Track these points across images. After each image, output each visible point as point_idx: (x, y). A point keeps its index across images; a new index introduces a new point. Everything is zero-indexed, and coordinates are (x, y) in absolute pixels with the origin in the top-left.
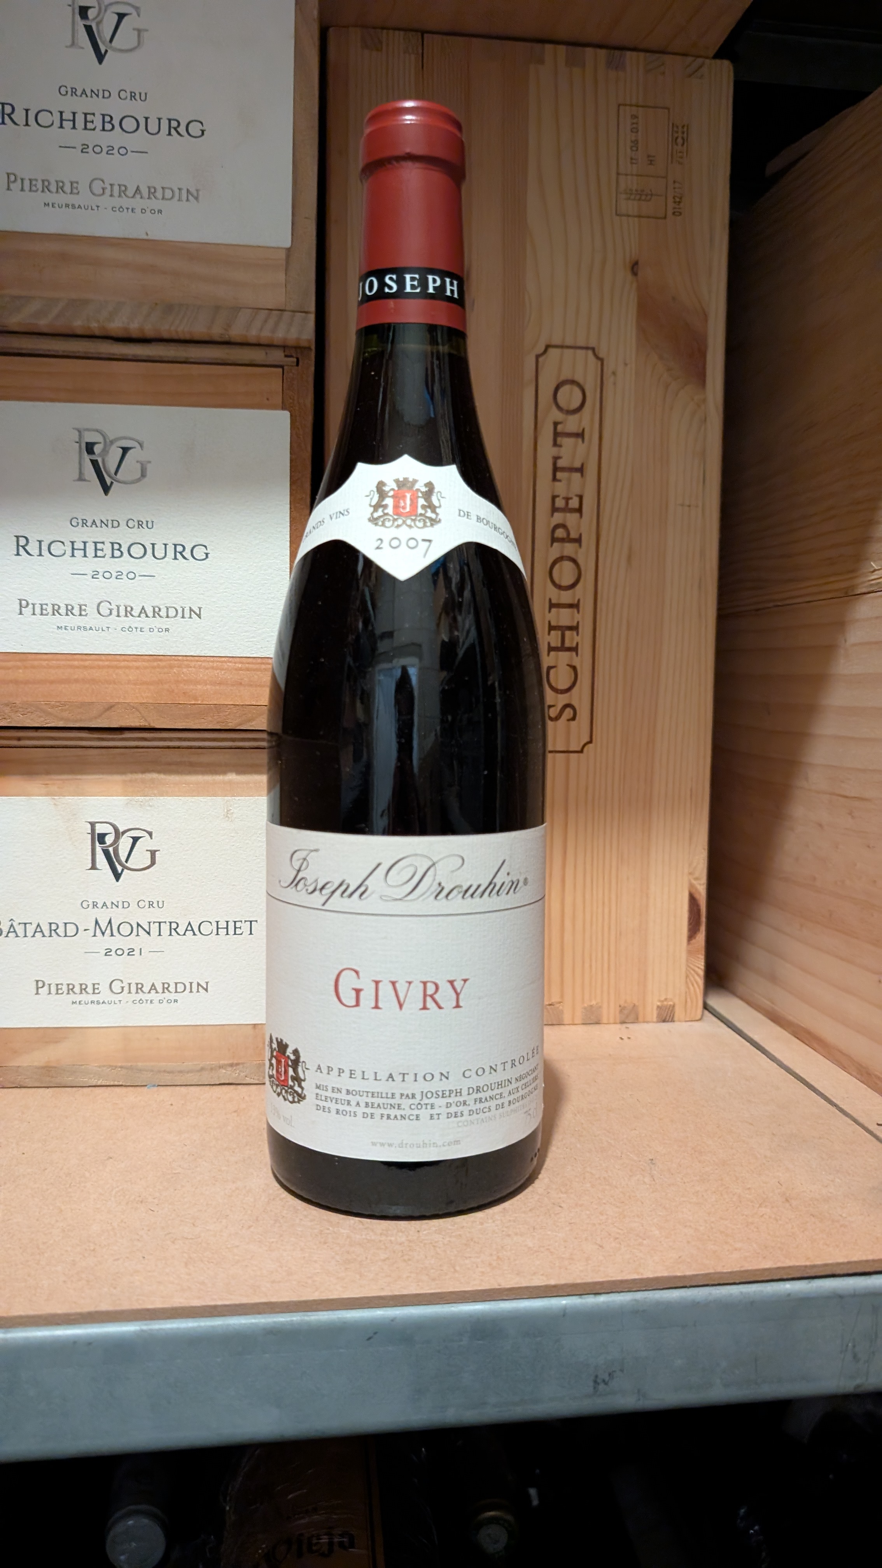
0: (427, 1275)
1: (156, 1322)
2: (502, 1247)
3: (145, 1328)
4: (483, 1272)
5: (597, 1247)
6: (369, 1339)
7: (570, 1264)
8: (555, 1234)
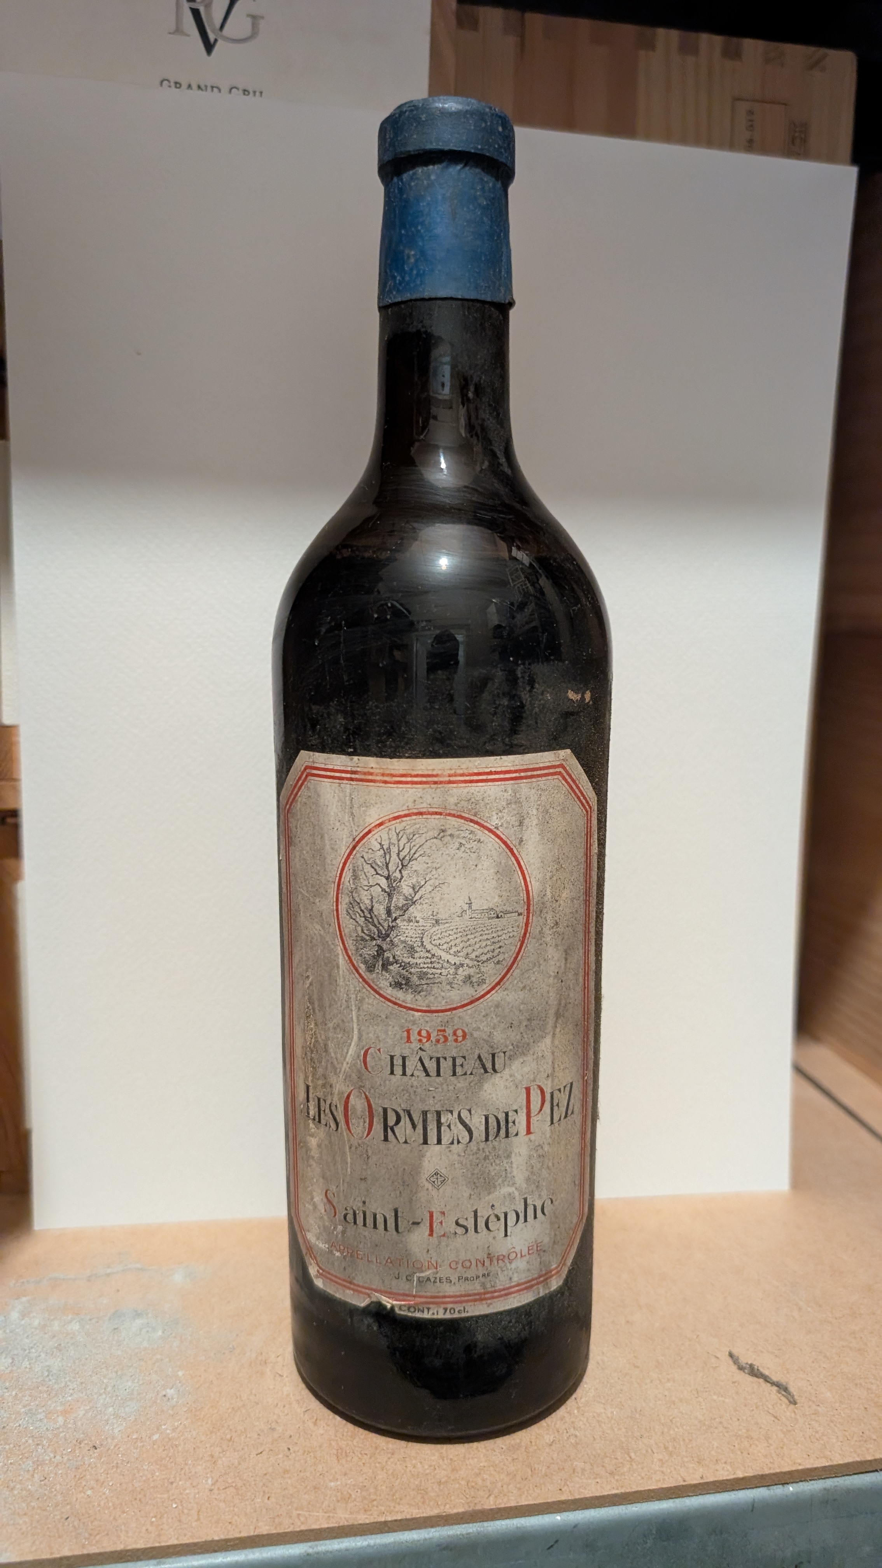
0: (603, 1466)
1: (321, 1542)
2: (671, 1421)
3: (310, 1551)
4: (661, 1460)
5: (773, 1419)
6: (552, 1546)
7: (751, 1446)
8: (721, 1399)
